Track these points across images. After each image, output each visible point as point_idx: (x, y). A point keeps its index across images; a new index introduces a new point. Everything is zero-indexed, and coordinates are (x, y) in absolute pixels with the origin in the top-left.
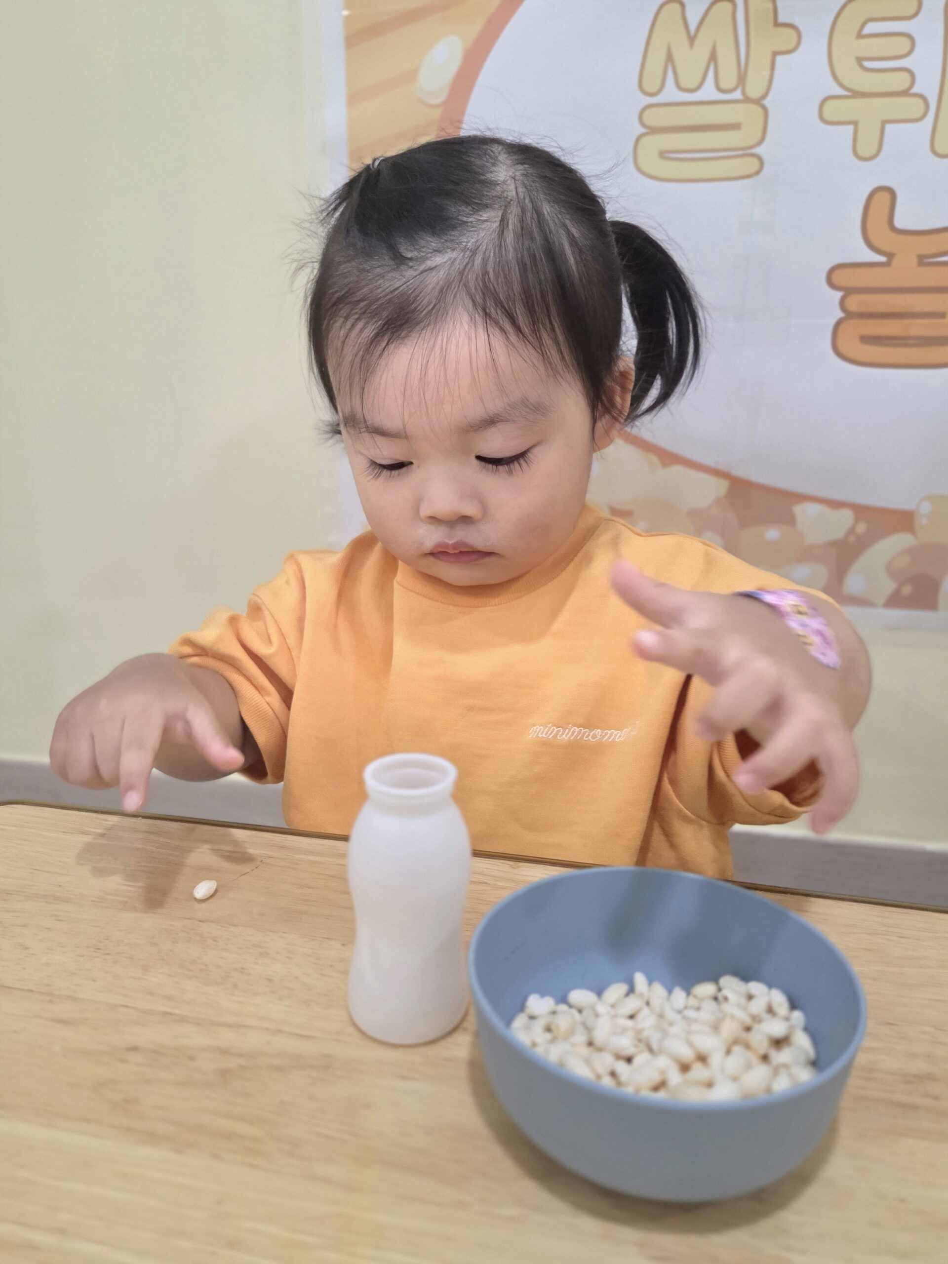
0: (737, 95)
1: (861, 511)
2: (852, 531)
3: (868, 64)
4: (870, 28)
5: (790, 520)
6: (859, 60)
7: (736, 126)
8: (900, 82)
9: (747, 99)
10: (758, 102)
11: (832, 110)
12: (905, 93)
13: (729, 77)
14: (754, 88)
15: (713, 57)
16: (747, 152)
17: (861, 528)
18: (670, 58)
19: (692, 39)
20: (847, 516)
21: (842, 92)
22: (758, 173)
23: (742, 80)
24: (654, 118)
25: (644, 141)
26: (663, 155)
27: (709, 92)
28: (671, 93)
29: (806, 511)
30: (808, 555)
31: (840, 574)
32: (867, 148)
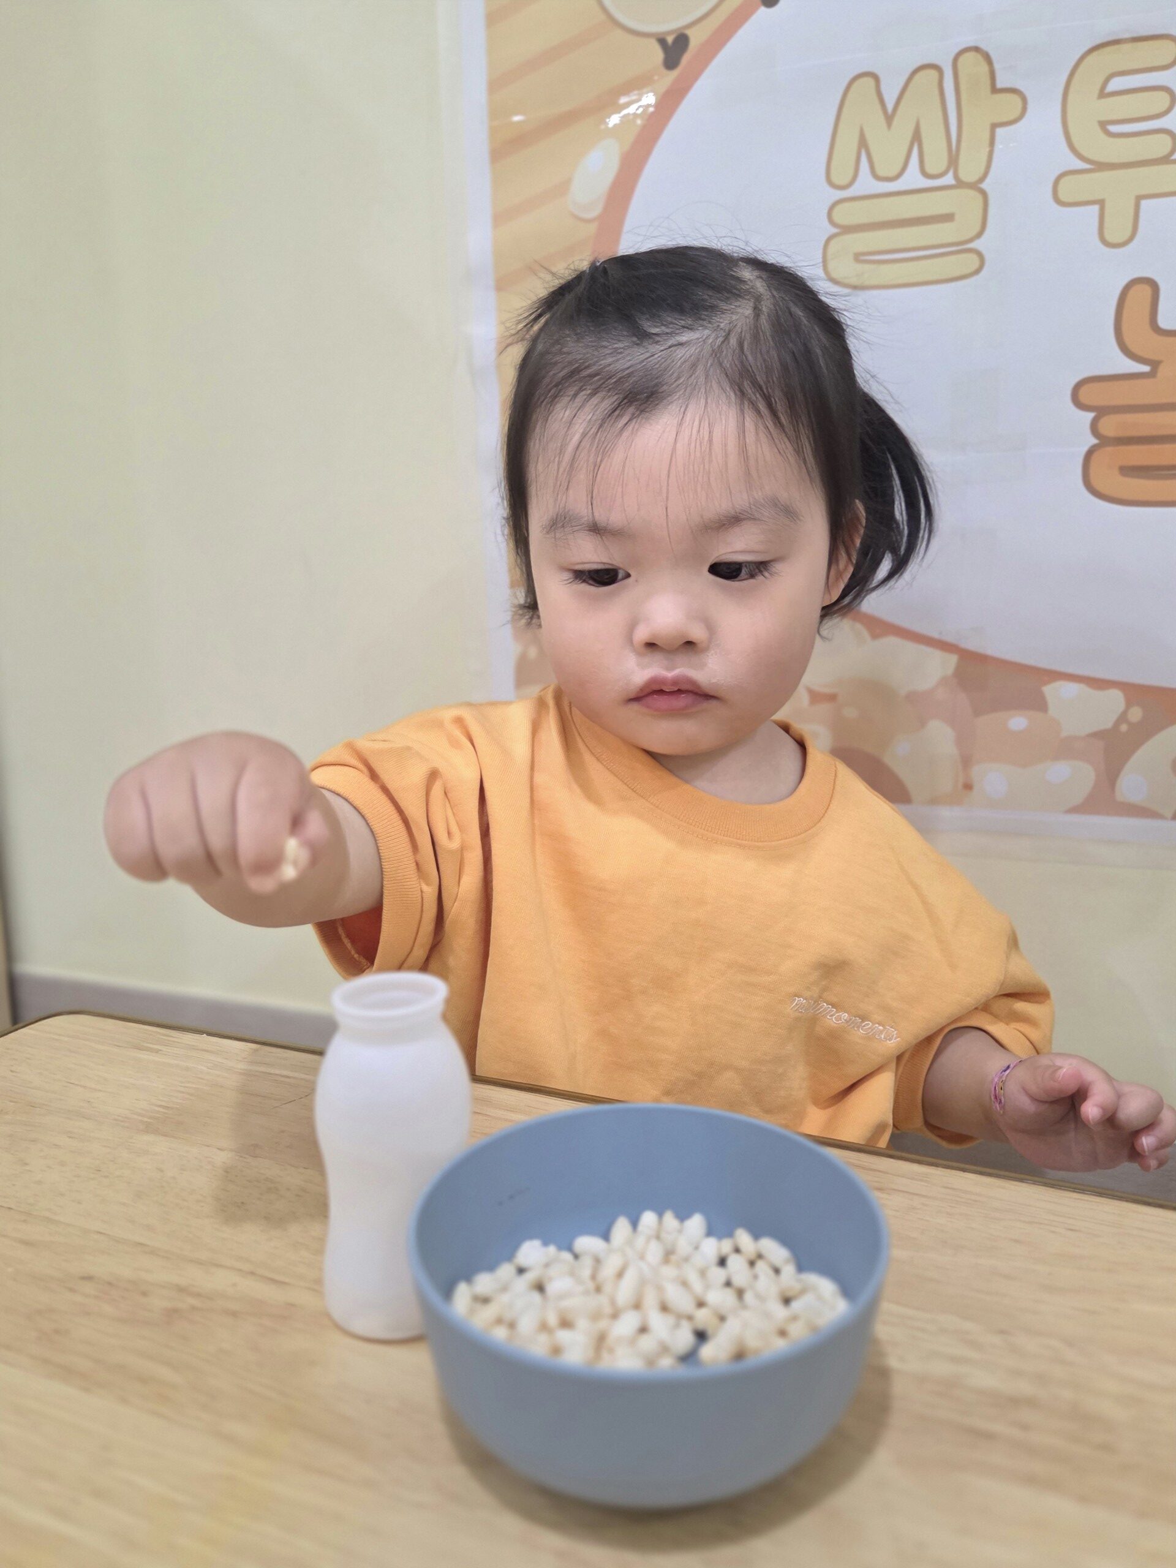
0: (949, 179)
1: (1134, 692)
2: (1123, 718)
3: (1113, 128)
4: (1115, 84)
5: (1041, 705)
6: (1103, 125)
7: (948, 218)
8: (1156, 148)
9: (960, 184)
10: (975, 186)
11: (1069, 189)
12: (1164, 160)
13: (937, 159)
14: (969, 173)
15: (917, 137)
16: (961, 247)
17: (1136, 714)
18: (863, 143)
19: (889, 119)
20: (1115, 699)
21: (1084, 166)
22: (977, 271)
23: (953, 161)
24: (847, 215)
25: (834, 243)
26: (858, 258)
27: (913, 178)
28: (866, 184)
29: (1060, 693)
30: (1066, 749)
31: (1110, 775)
32: (1118, 233)
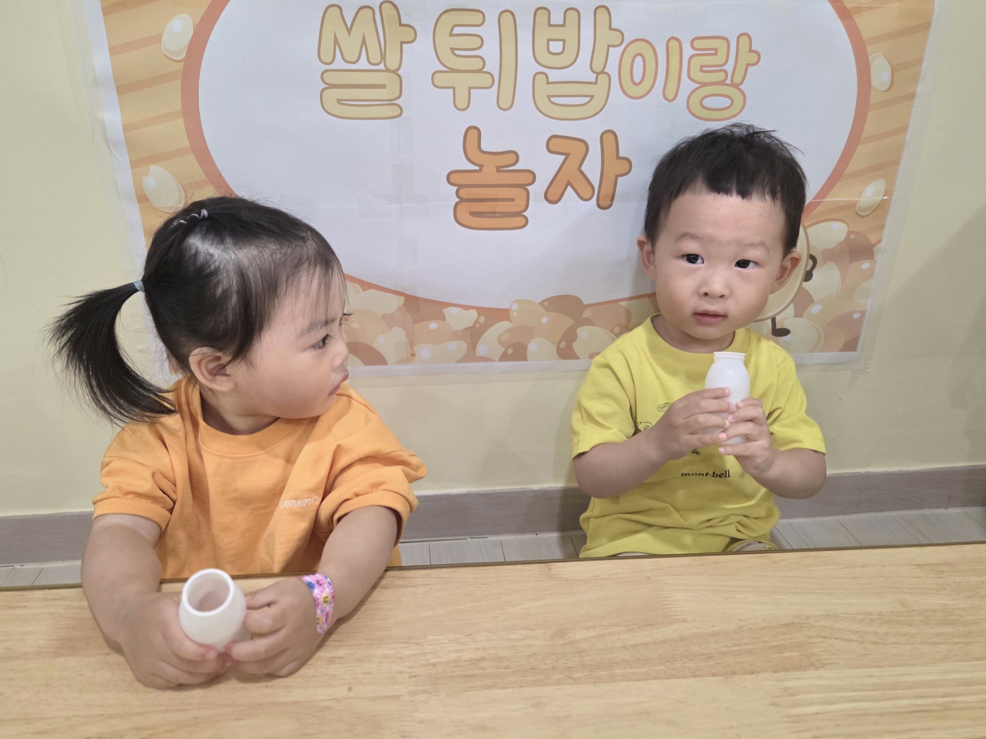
0: (382, 67)
3: (457, 52)
4: (457, 30)
6: (452, 50)
7: (383, 86)
8: (476, 64)
9: (387, 70)
10: (395, 72)
11: (440, 79)
12: (480, 71)
13: (375, 56)
14: (392, 64)
15: (364, 42)
16: (391, 102)
18: (336, 41)
19: (349, 31)
21: (444, 69)
22: (400, 115)
23: (383, 58)
24: (331, 78)
25: (325, 92)
26: (339, 101)
27: (363, 64)
28: (339, 64)
32: (462, 104)
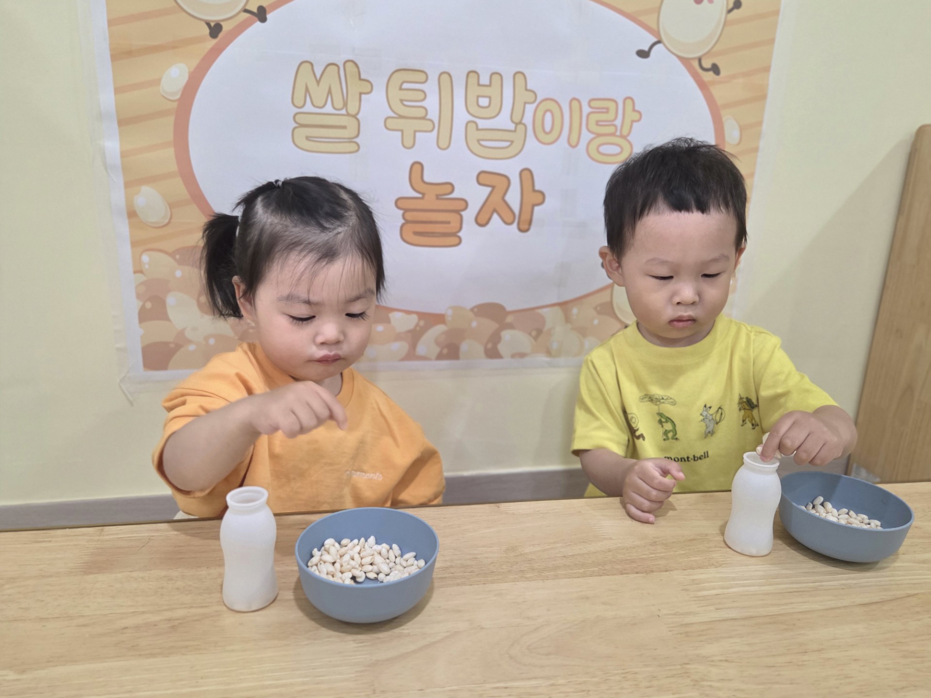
0: (344, 112)
1: (421, 315)
2: (417, 325)
3: (406, 103)
4: (405, 86)
5: (388, 321)
6: (401, 101)
7: (344, 127)
8: (420, 113)
9: (348, 115)
10: (355, 116)
11: (390, 124)
12: (424, 118)
13: (339, 103)
14: (352, 110)
15: (330, 92)
16: (351, 140)
17: (422, 323)
18: (307, 90)
19: (318, 82)
20: (415, 318)
21: (395, 115)
22: (357, 151)
23: (345, 105)
24: (301, 119)
25: (296, 130)
26: (308, 138)
27: (329, 108)
28: (309, 108)
29: (395, 316)
30: (398, 337)
31: (413, 346)
32: (408, 143)
